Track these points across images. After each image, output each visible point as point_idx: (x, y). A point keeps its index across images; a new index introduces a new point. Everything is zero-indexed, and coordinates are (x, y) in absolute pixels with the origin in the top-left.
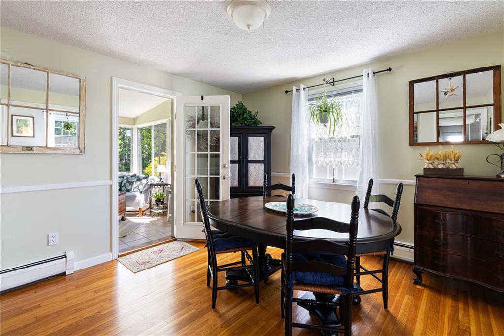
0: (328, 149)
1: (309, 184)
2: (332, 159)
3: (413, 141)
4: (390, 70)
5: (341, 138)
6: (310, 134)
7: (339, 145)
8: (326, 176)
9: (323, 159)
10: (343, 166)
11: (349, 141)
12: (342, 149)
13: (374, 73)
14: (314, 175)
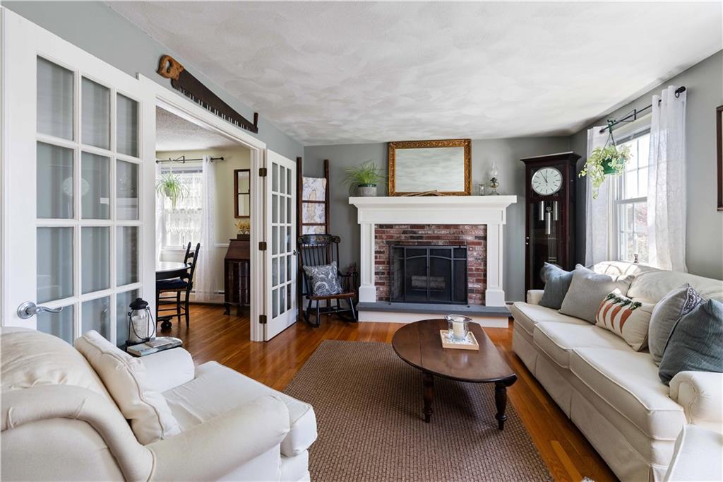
0: (179, 219)
1: (162, 252)
2: (183, 228)
3: (237, 215)
4: (222, 159)
5: (190, 210)
6: (163, 205)
7: (189, 216)
8: (178, 243)
9: (175, 228)
10: (192, 234)
11: (196, 212)
12: (191, 219)
13: (212, 159)
14: (169, 243)
